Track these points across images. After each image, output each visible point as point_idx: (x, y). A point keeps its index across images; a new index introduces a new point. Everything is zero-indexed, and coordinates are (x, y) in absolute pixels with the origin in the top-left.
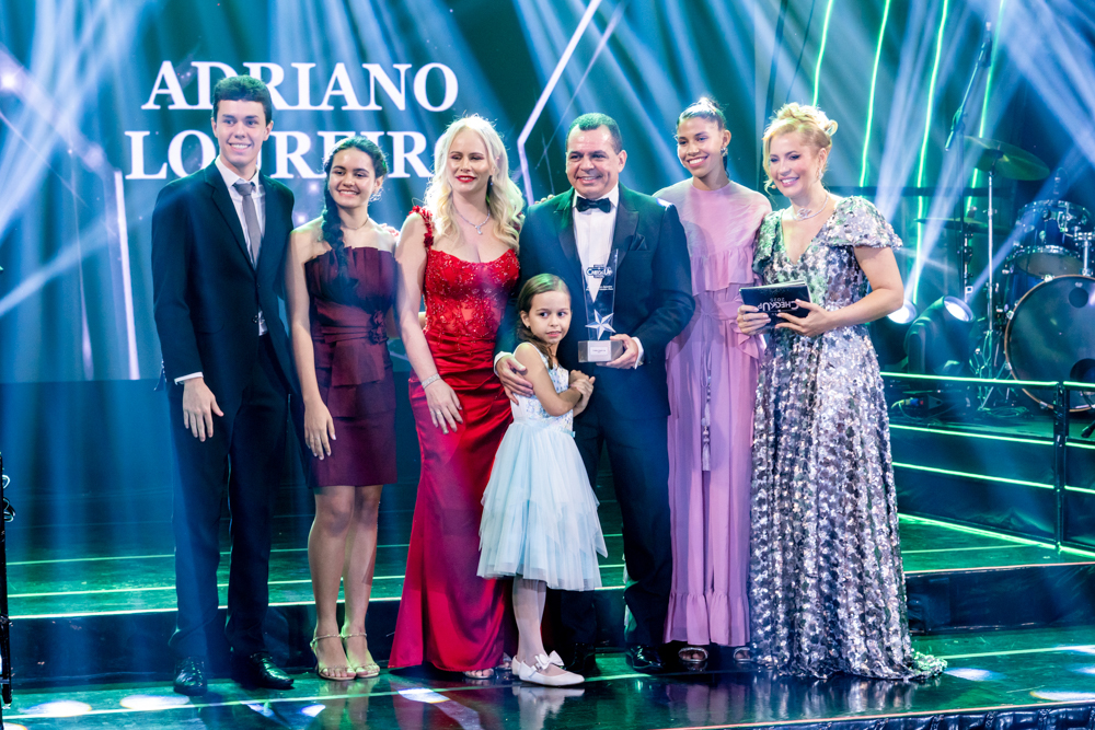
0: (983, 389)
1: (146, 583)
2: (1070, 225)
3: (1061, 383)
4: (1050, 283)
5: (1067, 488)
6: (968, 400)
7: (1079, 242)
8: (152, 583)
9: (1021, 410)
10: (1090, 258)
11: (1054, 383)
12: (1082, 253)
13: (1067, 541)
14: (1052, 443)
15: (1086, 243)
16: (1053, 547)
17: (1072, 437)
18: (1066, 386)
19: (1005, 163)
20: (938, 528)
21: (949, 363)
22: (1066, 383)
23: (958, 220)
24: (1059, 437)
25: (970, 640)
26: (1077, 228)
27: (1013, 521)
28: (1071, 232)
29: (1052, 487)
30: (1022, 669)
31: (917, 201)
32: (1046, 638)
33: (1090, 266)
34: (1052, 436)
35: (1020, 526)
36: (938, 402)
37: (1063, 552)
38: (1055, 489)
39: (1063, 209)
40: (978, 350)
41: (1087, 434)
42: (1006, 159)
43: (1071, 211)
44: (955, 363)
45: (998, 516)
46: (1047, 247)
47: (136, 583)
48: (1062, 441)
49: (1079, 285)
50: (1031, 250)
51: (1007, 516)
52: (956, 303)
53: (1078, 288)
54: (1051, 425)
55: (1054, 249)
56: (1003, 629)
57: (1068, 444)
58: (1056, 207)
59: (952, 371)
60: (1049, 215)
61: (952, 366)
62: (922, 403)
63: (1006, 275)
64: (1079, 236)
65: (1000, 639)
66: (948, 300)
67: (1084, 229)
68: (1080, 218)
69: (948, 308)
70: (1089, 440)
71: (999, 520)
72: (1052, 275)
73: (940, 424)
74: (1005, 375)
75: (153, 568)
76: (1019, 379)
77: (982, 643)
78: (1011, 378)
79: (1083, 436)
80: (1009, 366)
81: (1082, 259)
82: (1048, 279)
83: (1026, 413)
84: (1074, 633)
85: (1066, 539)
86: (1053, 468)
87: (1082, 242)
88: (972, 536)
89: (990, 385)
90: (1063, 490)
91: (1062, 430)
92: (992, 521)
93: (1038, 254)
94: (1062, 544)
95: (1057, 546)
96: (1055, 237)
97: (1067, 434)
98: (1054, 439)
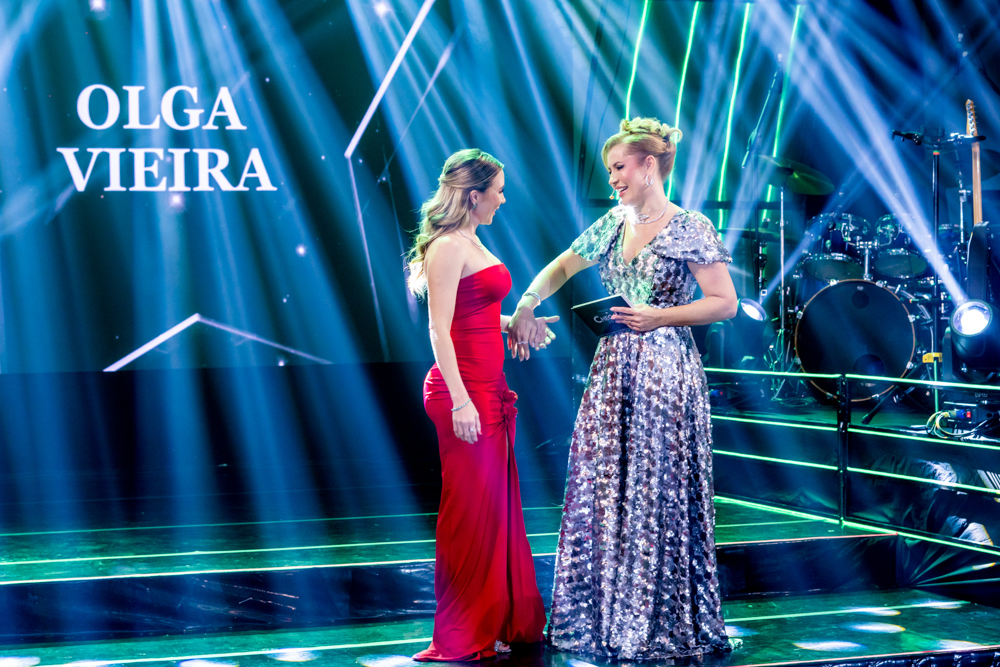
0: (776, 382)
1: (20, 558)
2: (853, 235)
3: (844, 376)
4: (835, 286)
5: (849, 469)
6: (762, 391)
7: (860, 250)
8: (25, 557)
9: (809, 400)
10: (870, 264)
11: (837, 376)
12: (863, 260)
13: (849, 516)
14: (835, 429)
15: (867, 251)
16: (837, 522)
17: (853, 423)
18: (849, 379)
19: (795, 180)
20: (736, 506)
21: (746, 358)
22: (848, 375)
23: (754, 230)
24: (842, 424)
25: (762, 604)
26: (858, 238)
27: (802, 499)
28: (854, 241)
29: (836, 468)
30: (808, 629)
31: (718, 214)
32: (830, 603)
33: (870, 271)
34: (836, 422)
35: (809, 504)
36: (736, 393)
37: (845, 527)
38: (839, 470)
39: (847, 221)
40: (772, 347)
41: (867, 421)
42: (796, 176)
43: (853, 223)
44: (751, 358)
45: (789, 494)
46: (833, 254)
47: (11, 558)
48: (845, 427)
49: (860, 288)
50: (818, 257)
51: (796, 495)
52: (752, 304)
53: (859, 291)
54: (835, 413)
55: (839, 256)
56: (792, 595)
57: (850, 430)
58: (840, 219)
59: (748, 365)
60: (834, 226)
61: (748, 360)
62: (721, 393)
63: (796, 280)
64: (860, 245)
65: (790, 603)
66: (744, 302)
67: (865, 238)
68: (861, 228)
69: (744, 309)
70: (868, 426)
71: (790, 498)
72: (836, 279)
73: (737, 413)
74: (796, 368)
75: (26, 544)
76: (808, 372)
77: (774, 607)
78: (801, 371)
79: (863, 422)
80: (798, 361)
81: (863, 266)
82: (833, 283)
83: (813, 403)
84: (855, 598)
85: (848, 515)
86: (837, 451)
87: (863, 250)
88: (765, 513)
89: (782, 377)
90: (845, 471)
91: (844, 418)
92: (783, 499)
93: (824, 261)
94: (845, 519)
95: (841, 521)
96: (839, 246)
97: (849, 421)
98: (838, 426)
